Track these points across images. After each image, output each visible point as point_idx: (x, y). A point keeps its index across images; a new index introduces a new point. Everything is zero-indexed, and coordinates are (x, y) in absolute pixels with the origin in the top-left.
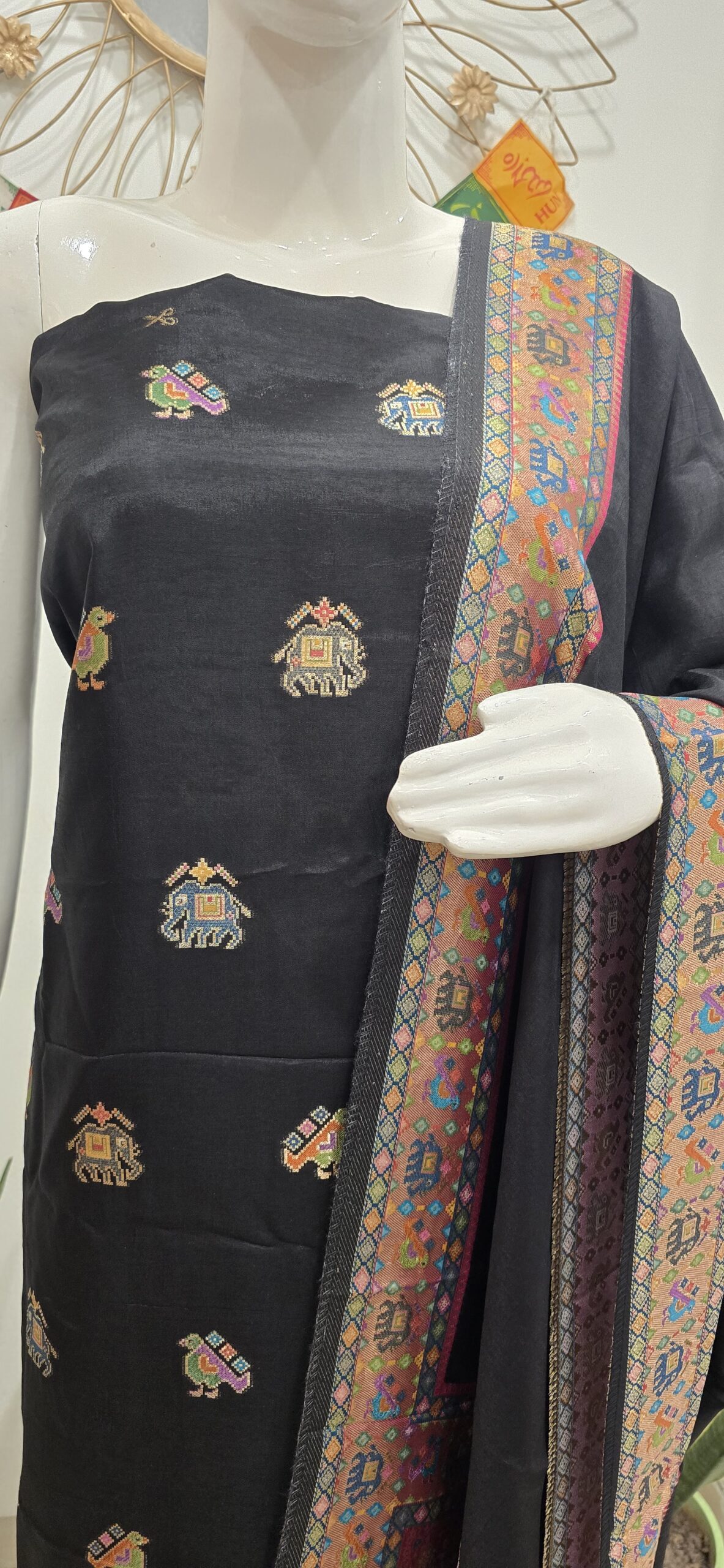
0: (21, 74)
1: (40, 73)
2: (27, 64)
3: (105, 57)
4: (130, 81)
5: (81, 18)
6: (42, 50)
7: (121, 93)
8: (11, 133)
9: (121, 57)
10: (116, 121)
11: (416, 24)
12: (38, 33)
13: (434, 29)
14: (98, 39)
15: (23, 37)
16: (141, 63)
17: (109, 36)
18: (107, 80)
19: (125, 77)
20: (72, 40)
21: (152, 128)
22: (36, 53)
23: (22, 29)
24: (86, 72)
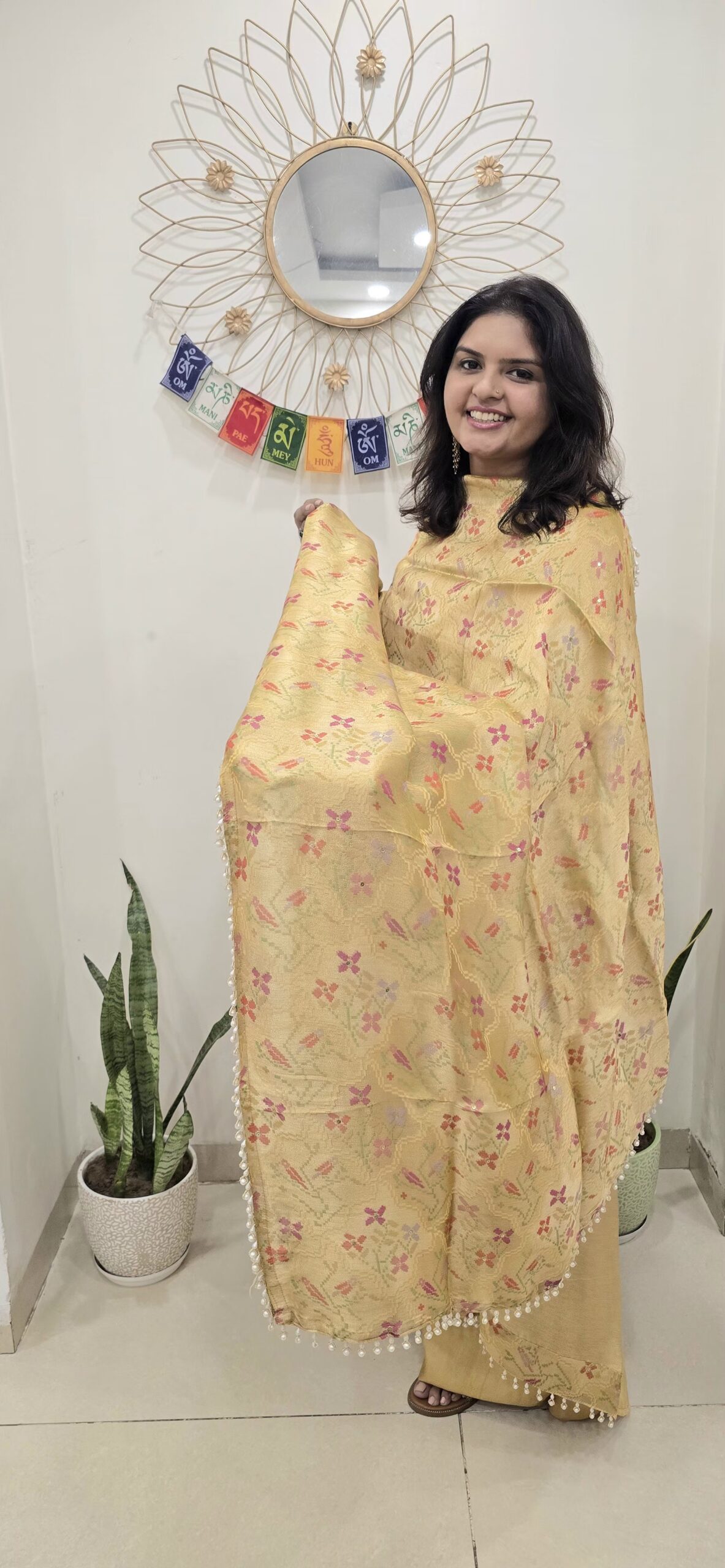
0: (242, 333)
1: (252, 330)
2: (245, 327)
3: (283, 319)
4: (295, 330)
5: (271, 302)
6: (252, 320)
7: (291, 335)
8: (238, 360)
9: (291, 317)
10: (289, 348)
11: (440, 286)
12: (250, 312)
13: (450, 288)
14: (279, 311)
15: (243, 316)
16: (301, 319)
17: (285, 309)
18: (284, 329)
19: (293, 328)
20: (266, 313)
21: (307, 348)
22: (249, 321)
23: (243, 311)
24: (274, 327)
